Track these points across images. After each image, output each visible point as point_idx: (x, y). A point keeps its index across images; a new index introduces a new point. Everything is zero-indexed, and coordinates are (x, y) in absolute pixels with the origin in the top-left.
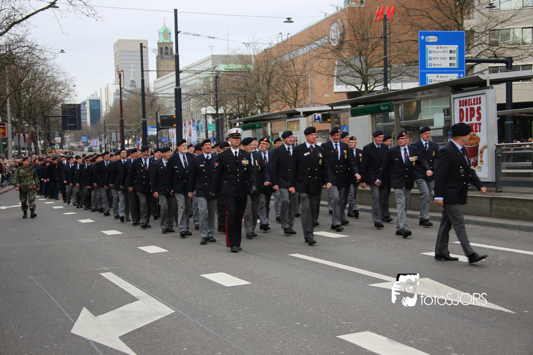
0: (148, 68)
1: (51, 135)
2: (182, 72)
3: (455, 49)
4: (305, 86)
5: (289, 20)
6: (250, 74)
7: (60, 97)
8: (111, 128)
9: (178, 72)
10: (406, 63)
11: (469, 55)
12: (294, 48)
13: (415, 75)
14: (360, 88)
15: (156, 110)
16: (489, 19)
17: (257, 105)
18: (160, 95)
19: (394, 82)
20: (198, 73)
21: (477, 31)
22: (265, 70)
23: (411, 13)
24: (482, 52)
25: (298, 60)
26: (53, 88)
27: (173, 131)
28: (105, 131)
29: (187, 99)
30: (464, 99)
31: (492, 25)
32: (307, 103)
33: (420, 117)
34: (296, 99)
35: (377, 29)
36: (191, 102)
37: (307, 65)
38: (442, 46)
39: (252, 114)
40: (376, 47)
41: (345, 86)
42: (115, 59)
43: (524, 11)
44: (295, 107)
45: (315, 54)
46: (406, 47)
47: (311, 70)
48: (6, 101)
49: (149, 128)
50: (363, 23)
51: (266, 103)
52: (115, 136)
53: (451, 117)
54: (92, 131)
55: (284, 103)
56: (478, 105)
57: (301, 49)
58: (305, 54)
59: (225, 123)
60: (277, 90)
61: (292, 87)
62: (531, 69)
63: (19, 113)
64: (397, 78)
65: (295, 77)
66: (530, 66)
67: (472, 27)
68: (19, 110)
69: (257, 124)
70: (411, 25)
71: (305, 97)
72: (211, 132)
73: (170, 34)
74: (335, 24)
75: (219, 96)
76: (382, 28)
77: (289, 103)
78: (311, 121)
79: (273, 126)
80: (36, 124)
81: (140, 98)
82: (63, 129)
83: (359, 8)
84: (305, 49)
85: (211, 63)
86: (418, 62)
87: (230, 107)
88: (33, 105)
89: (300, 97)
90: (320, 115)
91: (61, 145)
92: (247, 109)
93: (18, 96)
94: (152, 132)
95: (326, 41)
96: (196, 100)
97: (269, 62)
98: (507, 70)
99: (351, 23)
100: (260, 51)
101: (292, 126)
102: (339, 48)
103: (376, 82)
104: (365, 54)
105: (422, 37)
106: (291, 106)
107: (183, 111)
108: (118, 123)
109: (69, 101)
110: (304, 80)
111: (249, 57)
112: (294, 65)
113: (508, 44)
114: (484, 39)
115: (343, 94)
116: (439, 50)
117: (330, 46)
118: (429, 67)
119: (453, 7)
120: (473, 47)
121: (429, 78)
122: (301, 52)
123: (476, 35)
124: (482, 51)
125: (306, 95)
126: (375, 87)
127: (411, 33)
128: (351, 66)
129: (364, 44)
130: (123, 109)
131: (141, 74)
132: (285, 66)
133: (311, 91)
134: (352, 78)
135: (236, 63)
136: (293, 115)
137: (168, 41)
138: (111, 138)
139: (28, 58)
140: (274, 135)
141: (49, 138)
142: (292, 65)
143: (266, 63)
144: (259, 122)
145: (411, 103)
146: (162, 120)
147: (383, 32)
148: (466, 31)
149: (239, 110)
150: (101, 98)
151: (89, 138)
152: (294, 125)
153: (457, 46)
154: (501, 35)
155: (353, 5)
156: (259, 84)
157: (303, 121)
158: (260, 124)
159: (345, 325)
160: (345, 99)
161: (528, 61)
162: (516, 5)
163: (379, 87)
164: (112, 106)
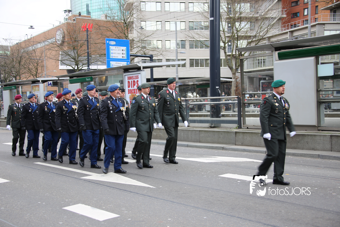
3: (125, 49)
4: (42, 65)
5: (31, 27)
6: (8, 57)
10: (99, 55)
11: (132, 53)
12: (35, 43)
13: (104, 62)
14: (74, 68)
16: (141, 35)
17: (13, 75)
19: (93, 65)
21: (135, 40)
22: (17, 55)
23: (101, 28)
24: (138, 51)
25: (38, 50)
31: (142, 38)
32: (44, 75)
33: (107, 84)
34: (37, 72)
35: (83, 35)
37: (43, 53)
38: (118, 47)
39: (10, 81)
40: (82, 46)
41: (66, 66)
43: (158, 32)
44: (37, 77)
45: (47, 47)
46: (99, 46)
47: (46, 56)
50: (75, 31)
51: (18, 74)
53: (124, 85)
55: (29, 75)
56: (137, 80)
57: (39, 44)
58: (42, 47)
60: (25, 67)
61: (34, 66)
62: (162, 62)
64: (94, 63)
65: (36, 60)
66: (161, 60)
67: (133, 38)
69: (13, 87)
70: (102, 34)
71: (42, 71)
74: (59, 31)
76: (86, 35)
77: (32, 75)
78: (46, 85)
79: (23, 88)
83: (73, 23)
84: (41, 44)
86: (105, 55)
89: (39, 71)
90: (51, 82)
92: (6, 77)
95: (54, 41)
97: (19, 51)
98: (151, 62)
99: (68, 31)
100: (14, 44)
101: (35, 88)
102: (62, 44)
103: (83, 64)
104: (76, 49)
105: (108, 42)
106: (34, 76)
110: (42, 62)
111: (7, 47)
113: (151, 48)
114: (139, 44)
115: (64, 70)
116: (116, 49)
117: (56, 43)
118: (111, 58)
119: (123, 27)
120: (133, 48)
121: (112, 64)
122: (39, 46)
123: (135, 42)
124: (138, 50)
125: (43, 70)
126: (83, 67)
128: (69, 55)
129: (76, 43)
132: (30, 53)
133: (46, 68)
134: (70, 62)
136: (34, 82)
140: (24, 93)
142: (34, 53)
143: (18, 51)
144: (14, 86)
145: (102, 77)
147: (86, 37)
148: (130, 40)
152: (36, 88)
153: (126, 48)
154: (147, 43)
155: (69, 21)
156: (13, 63)
157: (41, 85)
158: (15, 87)
159: (67, 201)
160: (66, 73)
161: (160, 57)
162: (154, 28)
163: (85, 67)
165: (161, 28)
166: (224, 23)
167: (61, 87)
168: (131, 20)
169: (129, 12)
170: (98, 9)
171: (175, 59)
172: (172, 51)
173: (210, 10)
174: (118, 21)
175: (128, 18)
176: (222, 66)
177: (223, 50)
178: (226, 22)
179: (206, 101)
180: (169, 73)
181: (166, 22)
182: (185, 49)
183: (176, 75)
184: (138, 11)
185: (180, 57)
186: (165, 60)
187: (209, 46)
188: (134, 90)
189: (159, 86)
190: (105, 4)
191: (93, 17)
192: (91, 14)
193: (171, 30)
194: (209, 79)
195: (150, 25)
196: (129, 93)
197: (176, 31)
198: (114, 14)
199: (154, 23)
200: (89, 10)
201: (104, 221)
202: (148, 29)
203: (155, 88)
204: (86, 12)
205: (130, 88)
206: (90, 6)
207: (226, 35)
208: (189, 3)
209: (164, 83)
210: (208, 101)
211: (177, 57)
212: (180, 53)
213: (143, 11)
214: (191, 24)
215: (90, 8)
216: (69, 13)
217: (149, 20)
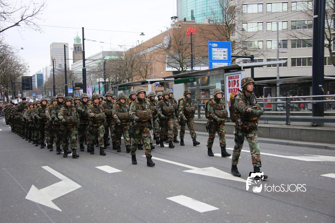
0: (68, 57)
1: (16, 93)
2: (86, 60)
3: (226, 51)
4: (151, 68)
5: (142, 34)
6: (122, 61)
7: (21, 73)
8: (48, 89)
9: (84, 60)
10: (202, 57)
11: (233, 54)
12: (145, 48)
13: (207, 63)
14: (179, 69)
15: (73, 79)
16: (242, 36)
17: (126, 77)
18: (74, 72)
19: (196, 67)
20: (95, 61)
21: (236, 42)
22: (130, 60)
23: (205, 32)
24: (239, 52)
25: (147, 54)
26: (17, 68)
27: (81, 91)
28: (45, 91)
29: (89, 74)
30: (231, 76)
31: (244, 39)
32: (152, 77)
33: (209, 84)
34: (146, 74)
35: (187, 40)
36: (91, 76)
37: (152, 57)
38: (220, 49)
39: (124, 82)
40: (187, 49)
41: (171, 68)
42: (51, 53)
43: (259, 33)
44: (146, 79)
45: (156, 51)
46: (202, 49)
47: (154, 60)
49: (69, 89)
50: (180, 36)
51: (131, 76)
52: (50, 93)
53: (224, 85)
54: (38, 91)
55: (140, 77)
56: (238, 79)
58: (151, 52)
59: (109, 86)
60: (137, 70)
61: (144, 68)
62: (263, 61)
64: (198, 64)
65: (146, 63)
67: (234, 40)
70: (205, 38)
72: (102, 91)
73: (80, 40)
74: (166, 36)
75: (106, 73)
76: (190, 39)
77: (143, 76)
78: (154, 86)
79: (134, 88)
80: (8, 87)
81: (64, 73)
82: (22, 90)
83: (178, 28)
84: (151, 49)
85: (102, 55)
86: (208, 57)
87: (112, 78)
88: (6, 77)
89: (148, 73)
90: (158, 83)
92: (121, 79)
94: (70, 91)
95: (162, 45)
96: (94, 75)
97: (132, 55)
98: (251, 62)
99: (174, 36)
100: (127, 50)
102: (168, 49)
103: (187, 66)
104: (181, 52)
105: (210, 44)
106: (144, 78)
107: (87, 81)
108: (52, 86)
109: (25, 75)
110: (151, 65)
111: (122, 52)
112: (145, 57)
113: (252, 49)
114: (240, 46)
115: (170, 72)
116: (218, 51)
117: (163, 47)
118: (213, 59)
119: (225, 29)
120: (235, 50)
121: (214, 65)
122: (149, 50)
123: (236, 44)
124: (239, 51)
125: (151, 72)
126: (187, 69)
128: (174, 58)
129: (181, 47)
130: (55, 79)
131: (64, 61)
132: (141, 57)
133: (154, 70)
134: (175, 64)
135: (115, 56)
136: (144, 83)
137: (79, 44)
138: (48, 94)
139: (3, 52)
143: (131, 55)
144: (127, 87)
145: (205, 77)
146: (76, 85)
147: (190, 41)
148: (231, 42)
149: (116, 80)
150: (43, 73)
151: (37, 94)
153: (227, 49)
154: (248, 44)
155: (176, 27)
156: (127, 67)
157: (150, 86)
160: (172, 75)
161: (261, 57)
162: (255, 29)
163: (189, 69)
164: (49, 77)
165: (263, 28)
166: (329, 21)
167: (167, 87)
168: (233, 23)
169: (232, 15)
170: (202, 14)
171: (276, 59)
172: (273, 51)
173: (313, 8)
174: (220, 24)
175: (230, 21)
176: (326, 65)
177: (328, 48)
178: (332, 19)
179: (308, 100)
180: (270, 73)
181: (268, 23)
182: (287, 48)
183: (277, 75)
184: (240, 13)
185: (282, 57)
186: (266, 60)
187: (312, 44)
188: (235, 89)
189: (259, 85)
190: (209, 9)
191: (197, 21)
192: (196, 19)
193: (273, 30)
194: (312, 77)
195: (251, 26)
196: (229, 93)
197: (278, 30)
198: (216, 18)
199: (256, 24)
200: (193, 16)
201: (204, 213)
202: (250, 30)
204: (191, 17)
205: (231, 88)
206: (194, 12)
207: (332, 33)
208: (292, 2)
209: (264, 82)
210: (310, 100)
211: (278, 56)
213: (244, 14)
214: (294, 24)
215: (194, 14)
216: (176, 19)
217: (250, 22)
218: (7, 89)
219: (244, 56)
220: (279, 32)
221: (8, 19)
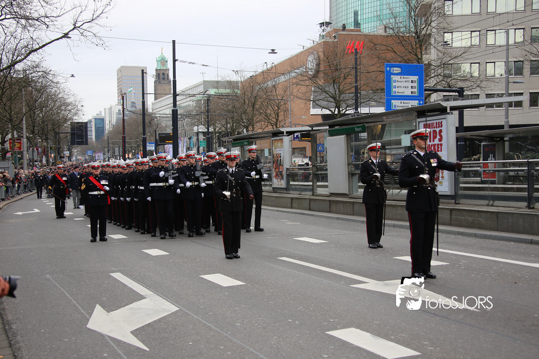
0: (147, 91)
1: (61, 149)
2: (178, 95)
3: (416, 80)
4: (286, 108)
5: (273, 51)
6: (237, 97)
7: (69, 116)
8: (113, 144)
9: (175, 95)
10: (373, 90)
11: (427, 85)
12: (276, 75)
13: (381, 101)
14: (333, 111)
15: (155, 128)
16: (444, 55)
17: (243, 124)
18: (157, 115)
19: (363, 107)
20: (191, 96)
21: (433, 64)
22: (250, 95)
23: (378, 47)
24: (438, 83)
25: (280, 86)
26: (63, 108)
27: (169, 147)
28: (108, 146)
29: (182, 119)
30: (428, 123)
31: (446, 59)
32: (287, 124)
34: (277, 120)
35: (350, 60)
36: (185, 121)
37: (288, 90)
38: (405, 76)
39: (239, 133)
40: (347, 76)
41: (320, 109)
42: (118, 83)
43: (473, 49)
44: (277, 127)
45: (294, 81)
46: (374, 76)
47: (291, 95)
48: (22, 119)
49: (148, 144)
50: (336, 55)
51: (250, 123)
52: (117, 151)
54: (97, 147)
55: (266, 124)
56: (440, 128)
57: (283, 77)
58: (286, 81)
59: (215, 140)
60: (261, 112)
61: (273, 110)
62: (479, 98)
63: (34, 129)
64: (365, 103)
65: (277, 101)
66: (477, 96)
67: (429, 61)
68: (34, 127)
69: (245, 142)
70: (378, 58)
71: (285, 118)
72: (202, 148)
73: (167, 61)
74: (313, 56)
75: (209, 117)
76: (353, 60)
77: (271, 123)
78: (291, 139)
80: (48, 139)
81: (141, 117)
82: (71, 144)
83: (333, 42)
84: (286, 76)
85: (202, 88)
86: (384, 90)
87: (219, 126)
88: (46, 123)
89: (281, 118)
90: (298, 134)
91: (70, 158)
92: (234, 128)
93: (32, 115)
94: (151, 147)
95: (304, 70)
96: (189, 120)
97: (254, 88)
98: (459, 99)
99: (326, 55)
100: (246, 78)
101: (276, 144)
102: (315, 76)
103: (348, 106)
104: (338, 82)
105: (388, 68)
106: (273, 126)
107: (179, 129)
108: (120, 139)
110: (285, 104)
111: (237, 82)
112: (276, 90)
113: (460, 77)
114: (439, 71)
115: (318, 116)
116: (402, 80)
117: (307, 74)
118: (393, 94)
119: (413, 43)
120: (430, 78)
121: (394, 104)
122: (282, 79)
123: (432, 68)
124: (438, 81)
125: (285, 116)
126: (346, 110)
127: (378, 65)
128: (326, 92)
129: (337, 73)
130: (125, 127)
131: (141, 96)
133: (291, 113)
134: (326, 103)
135: (225, 88)
136: (277, 134)
137: (165, 68)
138: (114, 152)
139: (42, 82)
141: (59, 151)
142: (274, 90)
143: (251, 88)
144: (247, 140)
145: (376, 125)
146: (160, 137)
147: (354, 62)
148: (425, 65)
149: (227, 129)
150: (105, 116)
151: (94, 152)
152: (278, 143)
153: (417, 77)
154: (454, 69)
155: (328, 39)
156: (245, 106)
157: (286, 139)
158: (248, 142)
159: (332, 321)
160: (320, 121)
161: (476, 91)
162: (466, 43)
163: (350, 111)
164: (114, 124)
165: (480, 41)
168: (428, 32)
169: (425, 18)
170: (373, 18)
171: (503, 94)
172: (497, 80)
174: (405, 34)
175: (423, 28)
180: (494, 117)
181: (488, 33)
182: (522, 75)
183: (505, 121)
184: (441, 15)
185: (512, 90)
186: (485, 96)
188: (435, 145)
189: (472, 139)
190: (385, 8)
191: (367, 29)
192: (362, 26)
193: (498, 43)
195: (460, 38)
197: (508, 45)
198: (399, 24)
199: (467, 35)
200: (357, 21)
202: (455, 45)
203: (466, 143)
204: (353, 23)
206: (359, 14)
209: (483, 134)
211: (507, 89)
212: (514, 82)
213: (448, 16)
214: (536, 32)
215: (359, 17)
216: (328, 27)
217: (458, 30)
218: (47, 143)
219: (447, 88)
220: (510, 47)
221: (52, 27)
